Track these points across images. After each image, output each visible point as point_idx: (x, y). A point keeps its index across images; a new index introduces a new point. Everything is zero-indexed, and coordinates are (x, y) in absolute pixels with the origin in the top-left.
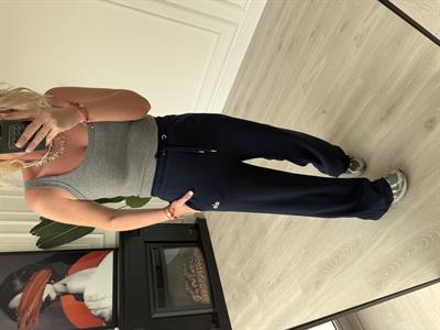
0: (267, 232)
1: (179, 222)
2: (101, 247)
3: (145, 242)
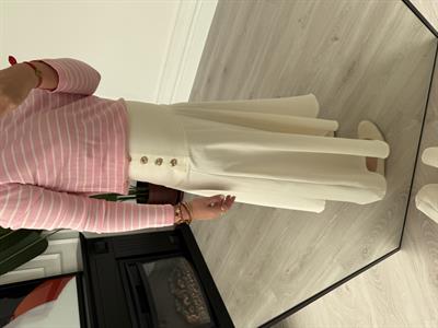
3: (117, 259)
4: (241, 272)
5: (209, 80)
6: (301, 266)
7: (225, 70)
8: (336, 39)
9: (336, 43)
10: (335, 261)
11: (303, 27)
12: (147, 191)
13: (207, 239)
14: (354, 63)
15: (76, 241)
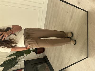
0: (62, 49)
1: (39, 58)
2: (20, 68)
3: (32, 64)
4: (58, 64)
5: (47, 26)
6: (69, 60)
7: (49, 23)
8: (68, 12)
9: (68, 13)
10: (75, 58)
11: (62, 12)
12: (37, 50)
13: (50, 58)
14: (72, 16)
15: (23, 62)
